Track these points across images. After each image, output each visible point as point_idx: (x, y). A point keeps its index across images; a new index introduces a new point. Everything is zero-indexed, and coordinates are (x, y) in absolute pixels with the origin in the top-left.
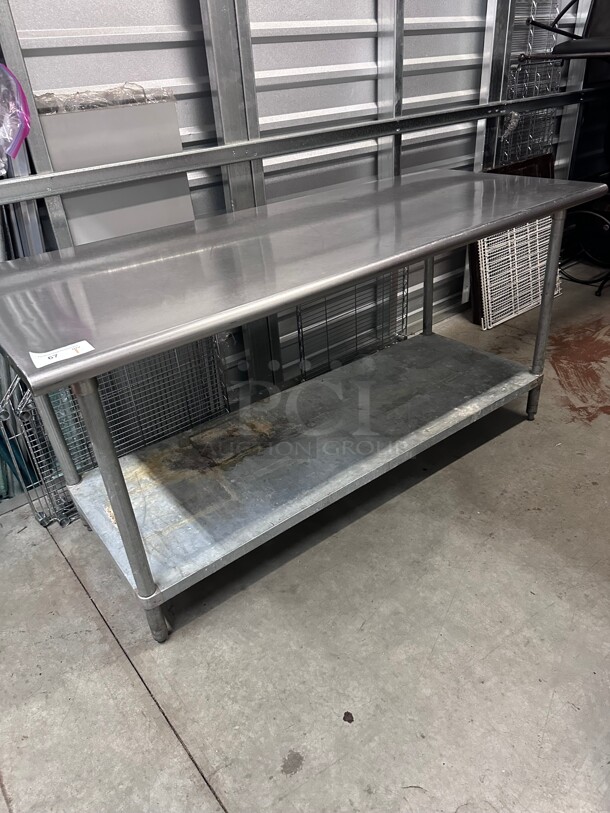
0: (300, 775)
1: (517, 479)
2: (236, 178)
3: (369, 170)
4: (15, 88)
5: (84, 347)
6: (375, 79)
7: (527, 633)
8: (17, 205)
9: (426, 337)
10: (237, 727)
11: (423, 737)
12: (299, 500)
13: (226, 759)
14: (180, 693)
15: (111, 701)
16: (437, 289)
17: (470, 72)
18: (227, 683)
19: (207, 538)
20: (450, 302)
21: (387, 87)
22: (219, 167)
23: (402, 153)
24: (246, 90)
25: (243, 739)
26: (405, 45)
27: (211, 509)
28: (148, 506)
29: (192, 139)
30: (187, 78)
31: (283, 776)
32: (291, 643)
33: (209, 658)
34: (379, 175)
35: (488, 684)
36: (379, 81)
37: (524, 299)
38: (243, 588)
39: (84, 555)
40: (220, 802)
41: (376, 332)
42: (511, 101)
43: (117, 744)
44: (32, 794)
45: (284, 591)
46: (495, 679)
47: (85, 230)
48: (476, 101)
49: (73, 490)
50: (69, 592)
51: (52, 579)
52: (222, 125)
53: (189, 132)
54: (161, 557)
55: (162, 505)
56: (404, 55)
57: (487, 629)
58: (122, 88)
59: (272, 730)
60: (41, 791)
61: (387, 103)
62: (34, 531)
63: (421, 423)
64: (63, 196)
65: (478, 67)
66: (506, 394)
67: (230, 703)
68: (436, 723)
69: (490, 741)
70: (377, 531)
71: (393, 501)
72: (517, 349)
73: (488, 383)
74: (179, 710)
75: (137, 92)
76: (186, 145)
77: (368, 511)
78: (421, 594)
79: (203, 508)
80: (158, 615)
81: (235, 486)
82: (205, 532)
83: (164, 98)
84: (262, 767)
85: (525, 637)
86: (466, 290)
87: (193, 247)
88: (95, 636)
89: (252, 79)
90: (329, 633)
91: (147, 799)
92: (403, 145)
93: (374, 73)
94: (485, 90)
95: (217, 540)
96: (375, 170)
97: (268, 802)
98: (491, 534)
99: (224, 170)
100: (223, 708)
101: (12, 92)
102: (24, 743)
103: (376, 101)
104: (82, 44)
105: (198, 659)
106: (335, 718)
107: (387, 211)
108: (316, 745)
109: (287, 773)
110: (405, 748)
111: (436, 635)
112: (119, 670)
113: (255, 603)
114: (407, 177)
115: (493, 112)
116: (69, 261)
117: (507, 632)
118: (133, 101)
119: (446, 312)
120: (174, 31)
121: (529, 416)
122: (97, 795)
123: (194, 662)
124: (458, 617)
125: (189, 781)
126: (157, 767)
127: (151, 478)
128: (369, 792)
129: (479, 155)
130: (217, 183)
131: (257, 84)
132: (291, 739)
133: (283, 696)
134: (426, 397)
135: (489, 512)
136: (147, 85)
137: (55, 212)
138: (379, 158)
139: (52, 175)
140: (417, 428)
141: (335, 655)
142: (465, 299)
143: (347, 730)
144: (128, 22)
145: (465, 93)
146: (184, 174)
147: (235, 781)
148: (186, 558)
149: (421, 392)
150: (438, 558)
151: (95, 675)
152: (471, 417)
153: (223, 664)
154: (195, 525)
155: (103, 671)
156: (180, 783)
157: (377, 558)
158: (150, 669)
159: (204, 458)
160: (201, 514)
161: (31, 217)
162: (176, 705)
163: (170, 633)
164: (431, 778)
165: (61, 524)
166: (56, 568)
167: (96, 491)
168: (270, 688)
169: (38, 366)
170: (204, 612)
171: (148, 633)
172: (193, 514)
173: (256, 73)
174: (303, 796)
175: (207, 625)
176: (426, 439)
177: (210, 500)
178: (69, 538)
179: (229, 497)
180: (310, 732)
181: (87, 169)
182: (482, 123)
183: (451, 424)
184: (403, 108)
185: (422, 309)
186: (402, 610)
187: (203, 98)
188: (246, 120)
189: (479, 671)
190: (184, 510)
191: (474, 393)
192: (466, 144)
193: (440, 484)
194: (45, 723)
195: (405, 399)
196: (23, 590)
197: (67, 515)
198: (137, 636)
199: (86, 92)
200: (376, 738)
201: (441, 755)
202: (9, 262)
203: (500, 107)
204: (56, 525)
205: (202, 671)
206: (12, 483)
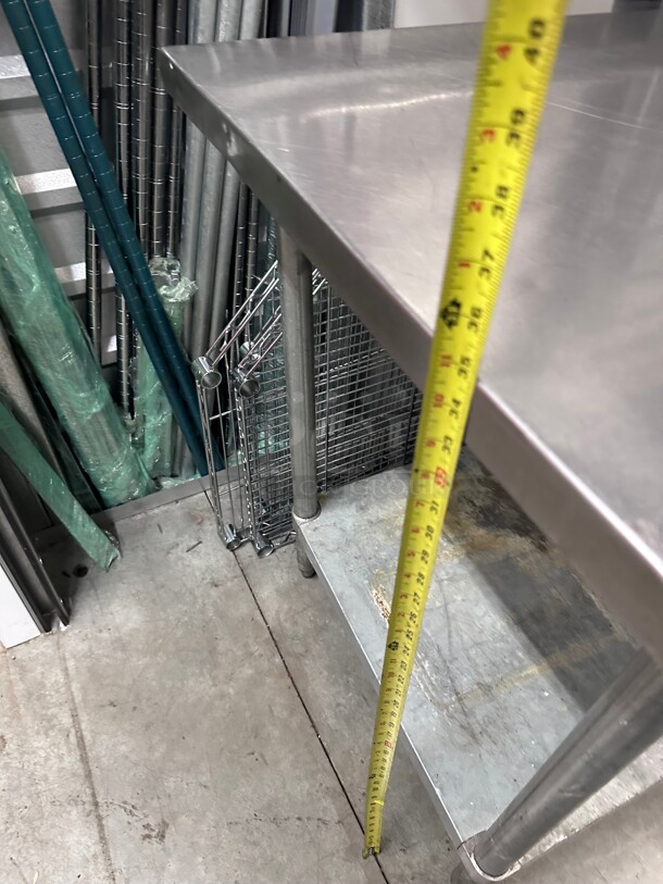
27: (577, 650)
39: (301, 631)
62: (213, 555)
204: (249, 549)
206: (182, 457)
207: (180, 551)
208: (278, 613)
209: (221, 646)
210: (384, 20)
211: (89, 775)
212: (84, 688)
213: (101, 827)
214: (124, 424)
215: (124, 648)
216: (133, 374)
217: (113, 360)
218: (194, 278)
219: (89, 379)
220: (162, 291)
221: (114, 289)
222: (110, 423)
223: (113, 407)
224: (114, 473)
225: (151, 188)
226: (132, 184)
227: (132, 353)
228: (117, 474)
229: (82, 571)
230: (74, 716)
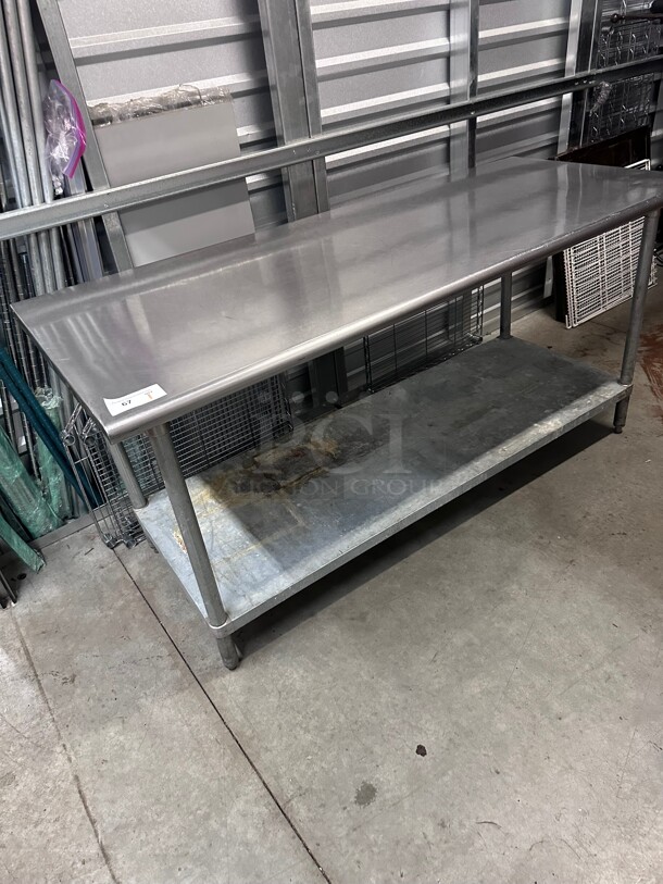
0: (373, 807)
1: (602, 500)
2: (296, 176)
3: (441, 157)
4: (69, 104)
5: (156, 391)
6: (447, 57)
7: (608, 668)
8: (74, 225)
9: (503, 341)
10: (310, 757)
11: (498, 773)
12: (368, 526)
13: (300, 788)
14: (252, 722)
15: (186, 728)
16: (516, 282)
17: (555, 40)
18: (298, 712)
19: (275, 566)
20: (531, 296)
21: (461, 64)
22: (279, 169)
23: (477, 136)
24: (306, 83)
25: (316, 769)
26: (482, 17)
27: (277, 535)
28: (215, 531)
29: (249, 140)
30: (244, 75)
31: (356, 807)
32: (362, 673)
33: (279, 686)
34: (452, 162)
35: (566, 721)
36: (452, 58)
37: (614, 292)
38: (312, 615)
39: (152, 578)
40: (295, 830)
41: (448, 333)
42: (601, 71)
43: (194, 770)
44: (114, 816)
45: (353, 619)
46: (573, 716)
47: (143, 248)
48: (561, 71)
49: (140, 513)
50: (139, 616)
51: (121, 603)
52: (281, 122)
53: (247, 132)
54: (231, 585)
55: (229, 530)
56: (480, 27)
57: (565, 663)
58: (177, 90)
59: (345, 761)
60: (123, 814)
61: (460, 82)
62: (101, 553)
63: (498, 441)
64: (119, 212)
65: (563, 33)
66: (591, 408)
67: (302, 732)
68: (511, 760)
69: (568, 779)
70: (449, 557)
71: (466, 524)
72: (605, 350)
73: (572, 394)
74: (252, 739)
75: (193, 94)
76: (244, 146)
77: (440, 535)
78: (496, 625)
79: (270, 535)
80: (229, 643)
81: (301, 511)
82: (273, 559)
83: (221, 98)
84: (336, 797)
85: (605, 672)
86: (549, 282)
88: (166, 662)
89: (312, 71)
90: (401, 664)
91: (224, 824)
92: (478, 127)
93: (446, 50)
94: (571, 58)
95: (285, 568)
96: (447, 157)
97: (343, 832)
98: (571, 562)
99: (284, 171)
100: (295, 737)
101: (67, 109)
102: (104, 767)
103: (448, 81)
104: (135, 48)
105: (269, 687)
106: (407, 750)
107: (460, 201)
108: (389, 778)
109: (360, 804)
110: (479, 783)
111: (511, 668)
112: (192, 697)
113: (324, 630)
114: (484, 166)
115: (582, 84)
117: (587, 667)
118: (188, 104)
119: (526, 308)
120: (230, 24)
121: (616, 430)
122: (176, 817)
123: (266, 691)
124: (535, 650)
125: (264, 809)
126: (232, 793)
127: (217, 501)
128: (443, 825)
129: (564, 132)
130: (277, 184)
131: (319, 74)
132: (364, 771)
133: (355, 727)
134: (503, 411)
135: (570, 537)
136: (202, 85)
137: (112, 225)
138: (452, 143)
139: (109, 191)
140: (493, 447)
141: (407, 687)
142: (548, 292)
143: (420, 764)
144: (180, 20)
145: (549, 64)
146: (243, 179)
147: (309, 810)
148: (255, 586)
149: (498, 405)
150: (515, 587)
151: (169, 701)
152: (551, 434)
153: (295, 693)
154: (263, 551)
155: (176, 698)
156: (256, 810)
157: (449, 585)
158: (222, 696)
159: (270, 483)
160: (268, 540)
162: (249, 733)
163: (240, 660)
164: (506, 815)
165: (128, 546)
166: (125, 592)
167: (163, 515)
168: (342, 719)
169: (114, 414)
170: (272, 639)
171: (218, 659)
172: (260, 540)
173: (317, 62)
174: (376, 827)
175: (277, 652)
176: (503, 459)
177: (276, 525)
178: (136, 560)
179: (295, 522)
180: (382, 764)
181: (143, 183)
182: (567, 97)
183: (530, 443)
184: (479, 87)
185: (499, 305)
186: (476, 641)
187: (261, 94)
188: (307, 116)
189: (557, 707)
190: (251, 535)
191: (556, 407)
192: (550, 120)
193: (517, 505)
194: (123, 747)
195: (479, 414)
196: (93, 614)
197: (133, 536)
198: (208, 663)
199: (141, 99)
200: (450, 772)
201: (516, 792)
202: (72, 288)
203: (589, 78)
204: (122, 546)
205: (273, 700)
206: (78, 503)
207: (80, 556)
208: (139, 573)
209: (106, 595)
211: (32, 665)
212: (27, 629)
213: (40, 684)
214: (36, 485)
215: (49, 607)
216: (36, 453)
217: (25, 450)
218: (60, 395)
219: (10, 458)
220: (43, 404)
221: (19, 410)
222: (26, 484)
223: (29, 478)
224: (35, 514)
225: (28, 355)
226: (18, 355)
227: (34, 442)
228: (36, 515)
229: (23, 576)
230: (23, 642)
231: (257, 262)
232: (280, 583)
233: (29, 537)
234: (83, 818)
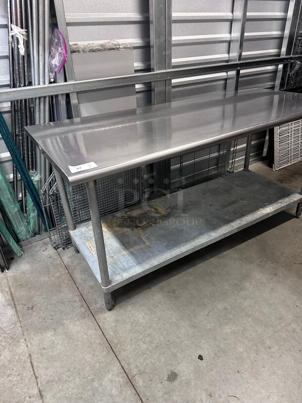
0: (176, 383)
1: (290, 247)
2: (158, 88)
3: (222, 87)
4: (61, 41)
5: (93, 165)
6: (229, 42)
7: (294, 326)
8: (57, 96)
9: (245, 172)
10: (145, 356)
11: (239, 372)
12: (179, 248)
13: (140, 370)
14: (118, 336)
15: (85, 336)
16: (253, 147)
17: (277, 41)
18: (141, 333)
19: (134, 262)
20: (256, 155)
21: (235, 47)
22: (151, 82)
23: (240, 79)
24: (167, 46)
25: (148, 362)
26: (246, 26)
27: (136, 248)
29: (139, 68)
30: (139, 39)
31: (168, 382)
32: (173, 318)
33: (132, 321)
34: (227, 90)
35: (273, 349)
36: (231, 43)
37: (295, 156)
38: (149, 288)
39: (74, 265)
40: (136, 391)
41: (218, 167)
42: (297, 56)
43: (88, 357)
44: (47, 376)
45: (169, 292)
46: (276, 348)
47: (86, 110)
48: (279, 55)
49: (71, 232)
50: (66, 281)
51: (58, 274)
52: (154, 62)
53: (138, 65)
54: (113, 269)
55: (113, 243)
56: (245, 31)
57: (272, 322)
58: (109, 42)
59: (163, 359)
60: (51, 375)
61: (234, 54)
62: (50, 251)
63: (242, 215)
64: (78, 93)
65: (281, 38)
66: (287, 204)
67: (142, 343)
68: (245, 366)
69: (273, 378)
70: (216, 267)
71: (225, 253)
72: (291, 181)
73: (278, 197)
74: (117, 344)
75: (116, 45)
76: (136, 71)
77: (212, 257)
78: (239, 301)
79: (132, 247)
80: (110, 296)
81: (148, 238)
82: (134, 259)
83: (128, 48)
84: (157, 377)
85: (292, 328)
86: (265, 150)
87: (135, 120)
88: (78, 304)
89: (170, 41)
90: (192, 315)
91: (101, 385)
92: (240, 75)
93: (229, 39)
94: (284, 49)
95: (139, 263)
96: (225, 88)
97: (160, 394)
98: (275, 274)
99: (153, 84)
100: (139, 345)
101: (60, 43)
102: (44, 351)
103: (229, 53)
104: (93, 21)
105: (127, 321)
106: (194, 357)
107: (229, 107)
108: (184, 369)
109: (170, 381)
110: (229, 376)
111: (246, 322)
112: (89, 321)
113: (155, 296)
114: (241, 91)
115: (287, 61)
116: (77, 124)
117: (283, 324)
118: (114, 49)
119: (254, 160)
120: (135, 16)
121: (297, 217)
122: (77, 380)
123: (125, 322)
124: (257, 314)
125: (121, 379)
126: (106, 370)
127: (108, 230)
128: (211, 396)
129: (278, 82)
130: (149, 90)
131: (173, 43)
132: (172, 365)
133: (168, 343)
134: (245, 202)
135: (275, 263)
136: (121, 41)
137: (74, 101)
138: (228, 81)
139: (74, 82)
140: (240, 217)
141: (194, 326)
142: (265, 154)
143: (200, 364)
144: (114, 11)
145: (273, 51)
146: (134, 85)
147: (144, 382)
148: (124, 270)
149: (242, 199)
150: (248, 284)
151: (78, 323)
152: (268, 214)
153: (139, 324)
154: (129, 255)
155: (81, 321)
156: (117, 379)
157: (216, 280)
158: (104, 323)
159: (133, 223)
160: (132, 250)
161: (63, 102)
162: (116, 341)
163: (114, 306)
164: (242, 393)
165: (64, 249)
166: (61, 270)
168: (162, 339)
169: (73, 172)
170: (130, 298)
171: (103, 305)
172: (128, 249)
173: (173, 37)
174: (177, 393)
175: (132, 304)
176: (245, 223)
177: (135, 243)
178: (67, 255)
179: (144, 243)
180: (181, 362)
181: (90, 80)
182: (281, 66)
183: (258, 217)
184: (242, 57)
185: (244, 157)
186: (229, 307)
187: (146, 49)
188: (165, 60)
189: (268, 342)
190: (123, 247)
191: (270, 202)
192: (271, 76)
193: (250, 246)
194: (54, 343)
195: (234, 202)
196: (44, 279)
197: (67, 245)
198: (98, 306)
199: (93, 44)
200: (215, 370)
201: (248, 382)
202: (51, 123)
203: (291, 58)
204: (61, 249)
205: (129, 327)
206: (42, 227)
207: (41, 251)
208: (68, 262)
209: (51, 270)
210: (79, 116)
211: (13, 299)
212: (12, 283)
213: (16, 309)
214: (24, 216)
215: (24, 274)
216: (26, 201)
217: (21, 199)
218: (41, 175)
219: (14, 202)
220: (32, 178)
221: (20, 180)
222: (20, 215)
223: (21, 212)
224: (22, 230)
225: (28, 155)
226: (24, 154)
227: (25, 196)
228: (22, 231)
229: (13, 259)
230: (10, 288)
231: (136, 124)
232: (136, 270)
233: (18, 241)
234: (32, 375)
